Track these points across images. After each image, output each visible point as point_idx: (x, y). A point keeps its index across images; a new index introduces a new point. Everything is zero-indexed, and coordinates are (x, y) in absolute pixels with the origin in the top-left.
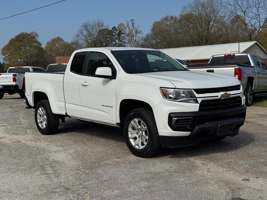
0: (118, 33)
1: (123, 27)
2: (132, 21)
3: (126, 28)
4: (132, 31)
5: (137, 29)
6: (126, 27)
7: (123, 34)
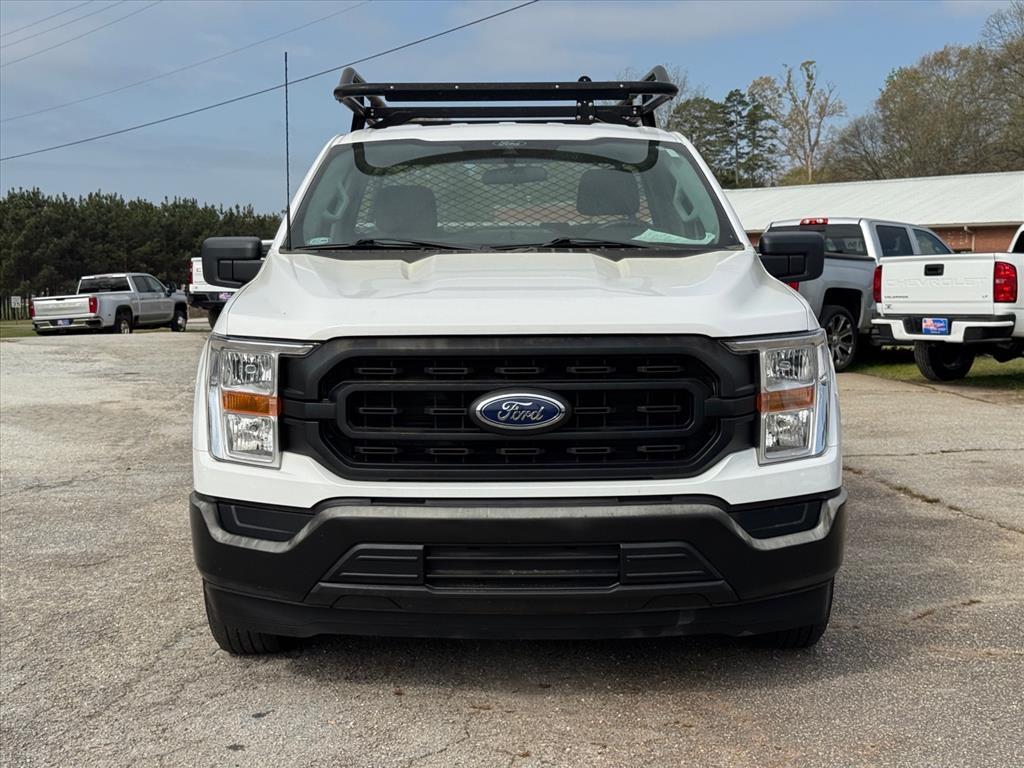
0: (749, 115)
1: (768, 92)
2: (807, 70)
3: (780, 96)
4: (806, 108)
5: (827, 99)
6: (780, 92)
7: (768, 116)
